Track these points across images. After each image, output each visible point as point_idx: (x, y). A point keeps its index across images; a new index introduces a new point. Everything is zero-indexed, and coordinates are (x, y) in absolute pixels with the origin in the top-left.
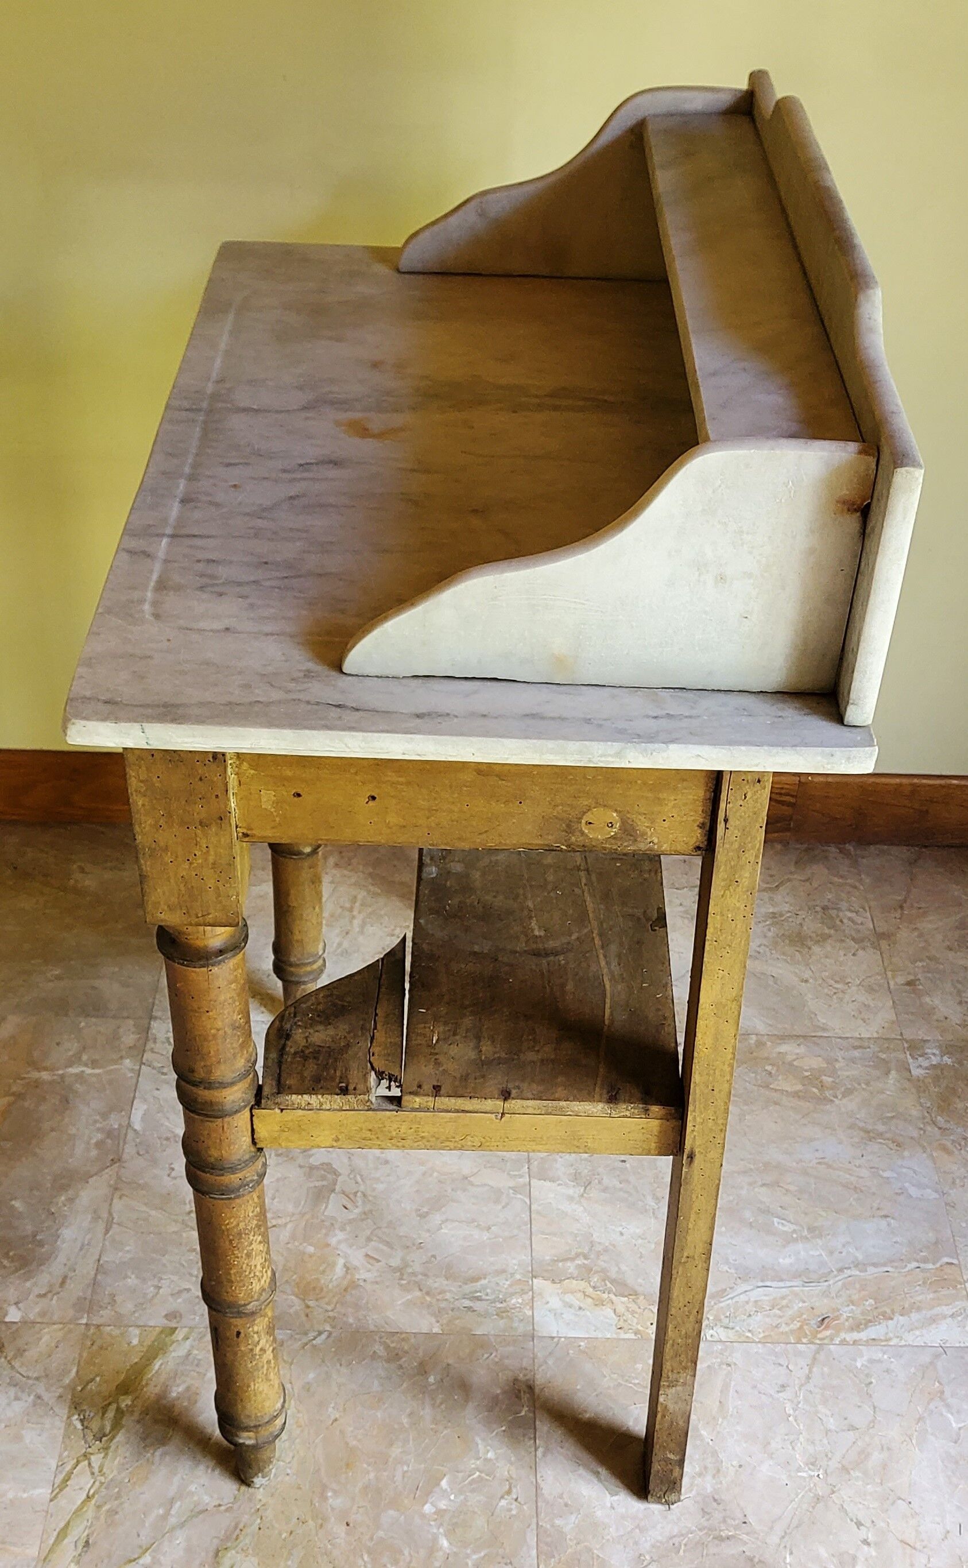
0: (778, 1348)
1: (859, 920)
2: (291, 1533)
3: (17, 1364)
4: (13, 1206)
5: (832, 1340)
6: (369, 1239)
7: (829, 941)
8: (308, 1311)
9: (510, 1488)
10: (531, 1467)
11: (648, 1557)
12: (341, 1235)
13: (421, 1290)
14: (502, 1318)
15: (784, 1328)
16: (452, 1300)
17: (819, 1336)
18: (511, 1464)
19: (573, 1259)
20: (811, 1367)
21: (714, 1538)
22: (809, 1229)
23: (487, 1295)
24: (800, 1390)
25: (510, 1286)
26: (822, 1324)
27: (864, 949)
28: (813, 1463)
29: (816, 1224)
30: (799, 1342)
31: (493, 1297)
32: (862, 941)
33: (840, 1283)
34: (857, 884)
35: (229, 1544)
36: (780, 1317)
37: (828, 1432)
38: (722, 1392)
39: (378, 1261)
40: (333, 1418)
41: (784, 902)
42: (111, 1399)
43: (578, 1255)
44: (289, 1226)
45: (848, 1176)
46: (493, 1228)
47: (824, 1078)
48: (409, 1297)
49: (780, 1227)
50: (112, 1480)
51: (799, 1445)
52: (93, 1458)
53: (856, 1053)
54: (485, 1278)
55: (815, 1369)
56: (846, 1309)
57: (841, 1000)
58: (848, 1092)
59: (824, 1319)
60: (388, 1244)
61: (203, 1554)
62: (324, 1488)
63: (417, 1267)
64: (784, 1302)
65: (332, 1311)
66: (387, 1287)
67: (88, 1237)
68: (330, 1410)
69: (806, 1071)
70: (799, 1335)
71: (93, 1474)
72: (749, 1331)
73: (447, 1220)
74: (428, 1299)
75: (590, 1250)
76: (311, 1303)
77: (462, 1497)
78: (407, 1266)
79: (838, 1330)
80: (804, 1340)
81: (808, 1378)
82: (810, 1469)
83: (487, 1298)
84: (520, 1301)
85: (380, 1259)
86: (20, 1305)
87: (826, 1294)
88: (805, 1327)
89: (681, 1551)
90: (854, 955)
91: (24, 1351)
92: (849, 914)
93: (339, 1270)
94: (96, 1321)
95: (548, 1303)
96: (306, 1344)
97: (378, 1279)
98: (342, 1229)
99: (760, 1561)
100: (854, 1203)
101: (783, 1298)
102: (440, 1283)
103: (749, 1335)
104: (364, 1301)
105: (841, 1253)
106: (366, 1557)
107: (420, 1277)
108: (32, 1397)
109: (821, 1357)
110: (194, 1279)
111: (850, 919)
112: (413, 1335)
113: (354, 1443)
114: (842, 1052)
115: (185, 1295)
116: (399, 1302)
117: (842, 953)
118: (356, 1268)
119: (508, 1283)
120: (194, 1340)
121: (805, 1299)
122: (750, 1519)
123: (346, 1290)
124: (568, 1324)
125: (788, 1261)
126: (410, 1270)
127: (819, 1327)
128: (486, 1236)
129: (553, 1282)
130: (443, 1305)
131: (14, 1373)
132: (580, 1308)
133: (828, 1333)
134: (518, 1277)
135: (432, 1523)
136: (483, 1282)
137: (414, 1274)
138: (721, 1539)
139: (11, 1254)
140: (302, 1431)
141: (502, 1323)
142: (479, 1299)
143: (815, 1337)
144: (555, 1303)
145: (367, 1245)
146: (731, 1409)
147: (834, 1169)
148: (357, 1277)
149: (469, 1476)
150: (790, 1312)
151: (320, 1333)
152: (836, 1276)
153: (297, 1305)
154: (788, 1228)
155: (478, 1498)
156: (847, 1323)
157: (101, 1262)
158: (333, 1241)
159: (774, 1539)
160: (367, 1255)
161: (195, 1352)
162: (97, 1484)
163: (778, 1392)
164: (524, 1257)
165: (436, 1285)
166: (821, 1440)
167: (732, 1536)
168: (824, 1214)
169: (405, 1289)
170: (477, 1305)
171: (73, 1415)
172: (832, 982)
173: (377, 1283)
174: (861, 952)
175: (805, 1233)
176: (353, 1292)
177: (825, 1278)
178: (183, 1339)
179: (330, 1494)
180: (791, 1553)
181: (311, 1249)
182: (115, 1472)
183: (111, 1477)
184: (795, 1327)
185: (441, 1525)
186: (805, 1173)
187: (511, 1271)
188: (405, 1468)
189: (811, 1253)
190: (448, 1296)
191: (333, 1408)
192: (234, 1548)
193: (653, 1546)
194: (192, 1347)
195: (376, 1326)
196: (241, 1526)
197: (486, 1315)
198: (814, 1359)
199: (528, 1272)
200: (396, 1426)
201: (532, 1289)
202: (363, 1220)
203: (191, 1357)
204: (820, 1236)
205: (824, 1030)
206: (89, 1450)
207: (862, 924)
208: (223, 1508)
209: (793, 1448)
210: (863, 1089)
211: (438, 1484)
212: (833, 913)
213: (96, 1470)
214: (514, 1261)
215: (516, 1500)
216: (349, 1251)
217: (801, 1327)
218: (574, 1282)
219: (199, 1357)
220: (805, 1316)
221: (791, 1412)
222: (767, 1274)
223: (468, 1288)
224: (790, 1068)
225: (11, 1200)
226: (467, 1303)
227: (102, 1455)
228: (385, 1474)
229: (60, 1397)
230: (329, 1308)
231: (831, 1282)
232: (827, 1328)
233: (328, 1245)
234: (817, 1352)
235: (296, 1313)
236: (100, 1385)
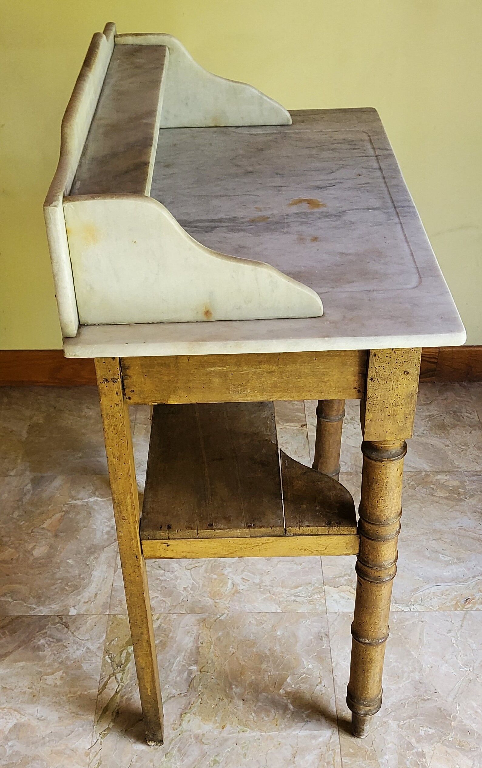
0: (446, 613)
1: (472, 417)
2: (216, 705)
3: (76, 634)
4: (68, 562)
5: (472, 608)
6: (243, 571)
7: (458, 427)
8: (216, 604)
9: (321, 680)
10: (330, 671)
11: (390, 710)
12: (229, 570)
13: (270, 593)
14: (311, 604)
15: (448, 604)
16: (286, 597)
17: (465, 607)
18: (321, 670)
19: (343, 577)
20: (462, 621)
21: (421, 700)
22: (457, 559)
23: (302, 594)
24: (458, 631)
25: (313, 590)
26: (467, 601)
27: (475, 430)
28: (466, 665)
29: (460, 557)
30: (456, 610)
31: (306, 595)
32: (474, 426)
33: (474, 583)
34: (470, 400)
35: (187, 711)
36: (446, 599)
37: (473, 650)
38: (420, 634)
39: (249, 581)
40: (232, 652)
41: (434, 410)
42: (124, 648)
43: (345, 575)
44: (204, 566)
45: (474, 534)
46: (303, 564)
47: (459, 490)
48: (265, 596)
49: (443, 558)
50: (127, 684)
51: (459, 656)
52: (117, 675)
53: (475, 478)
54: (301, 587)
55: (465, 622)
56: (478, 594)
57: (465, 454)
58: (472, 496)
59: (467, 600)
60: (253, 573)
61: (175, 716)
62: (231, 684)
63: (268, 583)
64: (448, 592)
65: (228, 604)
66: (254, 592)
67: (106, 575)
68: (231, 649)
69: (451, 487)
70: (456, 607)
71: (118, 682)
72: (432, 606)
73: (280, 561)
74: (274, 597)
75: (351, 572)
76: (217, 601)
77: (298, 686)
78: (262, 582)
79: (474, 604)
80: (458, 609)
81: (462, 626)
82: (466, 667)
83: (303, 595)
84: (319, 596)
85: (249, 580)
86: (76, 607)
87: (467, 588)
88: (458, 603)
89: (406, 707)
90: (470, 433)
91: (80, 628)
92: (466, 414)
93: (230, 585)
94: (113, 613)
95: (332, 597)
96: (217, 619)
97: (249, 589)
98: (230, 567)
99: (444, 709)
100: (478, 546)
101: (447, 590)
102: (280, 589)
103: (432, 608)
104: (243, 599)
105: (473, 569)
106: (253, 714)
107: (269, 587)
108: (85, 649)
109: (467, 616)
110: (160, 592)
111: (467, 416)
112: (268, 614)
113: (244, 663)
114: (467, 478)
115: (156, 599)
116: (260, 599)
117: (464, 432)
118: (238, 585)
119: (312, 588)
120: (162, 619)
121: (458, 591)
122: (438, 690)
123: (233, 594)
124: (343, 606)
125: (448, 574)
126: (264, 584)
127: (465, 603)
128: (300, 568)
129: (334, 587)
130: (281, 599)
131: (75, 638)
132: (348, 599)
133: (470, 605)
134: (317, 585)
135: (284, 698)
136: (300, 588)
137: (266, 586)
138: (425, 700)
139: (69, 584)
140: (218, 659)
141: (311, 606)
142: (299, 596)
143: (464, 608)
144: (336, 596)
145: (242, 574)
146: (425, 641)
147: (468, 531)
148: (239, 588)
149: (301, 676)
150: (450, 597)
151: (223, 614)
152: (472, 580)
153: (211, 602)
154: (447, 559)
155: (305, 686)
156: (479, 601)
157: (114, 586)
158: (226, 572)
159: (450, 699)
160: (243, 578)
161: (163, 625)
162: (120, 686)
163: (448, 633)
164: (319, 577)
165: (277, 590)
166: (469, 654)
167: (430, 699)
168: (464, 552)
169: (262, 593)
170: (298, 599)
171: (105, 656)
172: (460, 446)
173: (248, 590)
174: (473, 432)
175: (455, 561)
176: (238, 595)
177: (467, 580)
178: (156, 619)
179: (234, 687)
180: (459, 705)
181: (215, 576)
182: (128, 681)
183: (126, 683)
184: (454, 604)
185: (289, 699)
186: (454, 534)
187: (313, 583)
188: (269, 674)
189: (459, 570)
190: (283, 595)
191: (232, 648)
192: (189, 713)
193: (392, 704)
194: (161, 623)
195: (249, 610)
196: (192, 703)
197: (303, 603)
198: (464, 618)
199: (322, 583)
200: (263, 655)
201: (324, 591)
202: (239, 562)
203: (161, 627)
204: (463, 562)
205: (458, 468)
206: (116, 672)
207: (473, 418)
208: (182, 695)
209: (457, 658)
210: (479, 494)
211: (286, 681)
212: (459, 414)
213: (119, 681)
214: (315, 578)
215: (324, 686)
216: (234, 577)
217: (456, 604)
218: (345, 587)
219: (165, 627)
220: (458, 598)
221: (455, 642)
222: (439, 580)
223: (293, 591)
224: (443, 486)
225: (67, 559)
226: (293, 598)
227: (121, 674)
228: (260, 676)
229: (98, 648)
230: (227, 603)
231: (470, 582)
232: (469, 603)
233: (223, 574)
234: (465, 614)
235: (210, 605)
236: (118, 641)
